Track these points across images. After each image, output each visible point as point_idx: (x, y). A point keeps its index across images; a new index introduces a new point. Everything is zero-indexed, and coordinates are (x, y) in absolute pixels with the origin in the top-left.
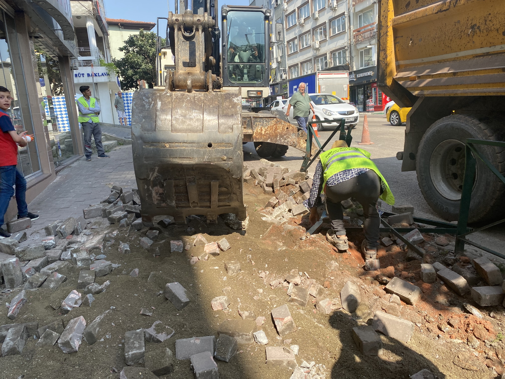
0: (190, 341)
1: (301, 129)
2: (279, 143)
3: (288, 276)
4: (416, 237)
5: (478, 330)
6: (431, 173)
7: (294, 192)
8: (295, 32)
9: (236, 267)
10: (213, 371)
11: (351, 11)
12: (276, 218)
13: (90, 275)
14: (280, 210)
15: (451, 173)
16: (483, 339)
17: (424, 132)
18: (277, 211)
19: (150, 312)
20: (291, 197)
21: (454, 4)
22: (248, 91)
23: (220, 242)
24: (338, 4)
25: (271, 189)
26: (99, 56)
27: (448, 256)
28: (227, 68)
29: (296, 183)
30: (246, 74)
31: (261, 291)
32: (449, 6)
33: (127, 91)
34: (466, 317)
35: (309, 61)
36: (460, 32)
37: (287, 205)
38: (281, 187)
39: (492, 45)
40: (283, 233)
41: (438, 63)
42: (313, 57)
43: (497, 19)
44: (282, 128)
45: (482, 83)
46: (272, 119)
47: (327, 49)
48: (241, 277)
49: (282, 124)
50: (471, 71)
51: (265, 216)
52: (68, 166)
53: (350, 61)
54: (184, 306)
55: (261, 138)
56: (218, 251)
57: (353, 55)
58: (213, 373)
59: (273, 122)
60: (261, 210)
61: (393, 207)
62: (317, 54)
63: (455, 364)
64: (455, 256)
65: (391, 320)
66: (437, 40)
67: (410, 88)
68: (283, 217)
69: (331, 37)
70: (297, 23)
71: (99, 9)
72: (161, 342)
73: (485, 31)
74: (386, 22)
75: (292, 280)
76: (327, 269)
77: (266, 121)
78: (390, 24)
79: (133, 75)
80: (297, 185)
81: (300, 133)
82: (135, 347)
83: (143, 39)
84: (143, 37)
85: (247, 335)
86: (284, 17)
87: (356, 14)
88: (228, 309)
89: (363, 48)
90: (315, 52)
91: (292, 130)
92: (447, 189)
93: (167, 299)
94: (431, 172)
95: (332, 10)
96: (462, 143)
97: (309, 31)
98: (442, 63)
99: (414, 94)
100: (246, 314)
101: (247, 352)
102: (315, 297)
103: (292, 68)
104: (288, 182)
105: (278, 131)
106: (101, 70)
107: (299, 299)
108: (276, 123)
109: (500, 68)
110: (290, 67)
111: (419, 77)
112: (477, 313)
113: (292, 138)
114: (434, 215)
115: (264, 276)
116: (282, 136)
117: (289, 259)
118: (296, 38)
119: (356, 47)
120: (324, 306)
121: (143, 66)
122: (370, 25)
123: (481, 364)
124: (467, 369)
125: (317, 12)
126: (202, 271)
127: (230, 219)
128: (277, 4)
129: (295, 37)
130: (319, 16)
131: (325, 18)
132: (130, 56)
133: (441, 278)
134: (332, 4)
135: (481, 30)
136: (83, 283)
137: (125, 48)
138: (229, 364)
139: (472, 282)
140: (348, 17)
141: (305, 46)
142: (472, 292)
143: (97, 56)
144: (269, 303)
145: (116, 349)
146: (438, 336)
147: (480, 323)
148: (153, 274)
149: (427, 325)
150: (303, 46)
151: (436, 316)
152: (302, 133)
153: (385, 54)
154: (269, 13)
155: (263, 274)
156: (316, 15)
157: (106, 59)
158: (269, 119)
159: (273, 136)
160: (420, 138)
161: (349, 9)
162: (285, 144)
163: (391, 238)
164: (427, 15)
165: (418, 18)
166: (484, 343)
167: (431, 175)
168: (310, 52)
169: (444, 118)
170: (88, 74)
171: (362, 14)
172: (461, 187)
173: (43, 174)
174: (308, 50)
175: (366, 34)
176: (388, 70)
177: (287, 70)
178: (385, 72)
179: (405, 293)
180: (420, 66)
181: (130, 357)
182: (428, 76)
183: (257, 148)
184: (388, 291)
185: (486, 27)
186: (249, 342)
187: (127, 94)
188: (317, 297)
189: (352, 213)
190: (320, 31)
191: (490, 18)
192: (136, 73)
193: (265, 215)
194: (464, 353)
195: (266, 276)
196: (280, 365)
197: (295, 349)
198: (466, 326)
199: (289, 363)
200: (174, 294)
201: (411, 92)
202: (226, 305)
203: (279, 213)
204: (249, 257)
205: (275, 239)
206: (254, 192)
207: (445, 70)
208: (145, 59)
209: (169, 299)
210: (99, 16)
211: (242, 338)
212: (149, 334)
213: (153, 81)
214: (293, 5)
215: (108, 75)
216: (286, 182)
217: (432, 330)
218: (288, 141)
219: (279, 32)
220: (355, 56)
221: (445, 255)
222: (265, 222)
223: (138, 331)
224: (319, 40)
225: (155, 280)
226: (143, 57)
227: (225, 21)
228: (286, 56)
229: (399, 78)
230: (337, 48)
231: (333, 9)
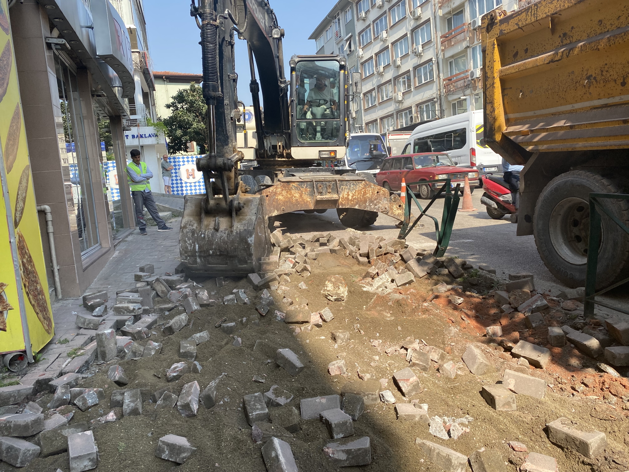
0: (315, 400)
1: (393, 193)
2: (368, 209)
3: (405, 343)
4: (539, 303)
5: (614, 386)
6: (551, 236)
7: (395, 261)
8: (373, 83)
9: (345, 335)
10: (348, 422)
11: (440, 57)
12: (377, 289)
13: (191, 345)
14: (381, 281)
15: (573, 235)
16: (620, 396)
17: (540, 191)
18: (377, 282)
19: (263, 379)
20: (392, 267)
21: (567, 54)
22: (319, 151)
23: (322, 312)
24: (424, 48)
25: (366, 260)
26: (146, 114)
27: (577, 320)
28: (296, 127)
29: (395, 252)
30: (319, 132)
31: (377, 358)
32: (562, 57)
33: (174, 155)
34: (601, 376)
35: (391, 116)
36: (575, 83)
37: (390, 275)
38: (378, 256)
39: (610, 96)
40: (390, 303)
41: (552, 116)
42: (395, 111)
43: (614, 70)
44: (372, 192)
45: (602, 136)
46: (360, 182)
47: (412, 101)
48: (352, 346)
49: (371, 187)
50: (589, 124)
51: (365, 287)
52: (123, 241)
53: (440, 115)
54: (298, 372)
55: (348, 204)
56: (320, 322)
57: (444, 107)
58: (348, 424)
59: (361, 185)
60: (359, 281)
61: (510, 275)
62: (400, 107)
63: (592, 416)
64: (584, 320)
65: (522, 377)
66: (550, 92)
67: (522, 143)
68: (386, 287)
69: (416, 88)
70: (375, 72)
71: (147, 62)
72: (281, 405)
73: (602, 82)
74: (492, 72)
75: (410, 346)
76: (446, 336)
77: (353, 184)
78: (497, 75)
79: (182, 136)
80: (398, 254)
81: (392, 198)
82: (258, 409)
83: (195, 93)
84: (194, 92)
85: (373, 394)
86: (359, 64)
87: (445, 60)
88: (347, 373)
89: (456, 100)
90: (397, 105)
91: (383, 194)
92: (571, 253)
93: (279, 366)
94: (550, 234)
95: (417, 56)
96: (584, 201)
97: (390, 81)
98: (557, 116)
99: (528, 150)
100: (367, 376)
101: (375, 411)
102: (436, 362)
103: (369, 125)
104: (386, 250)
105: (368, 195)
106: (149, 130)
107: (421, 363)
108: (365, 186)
109: (621, 120)
110: (367, 124)
111: (532, 131)
112: (612, 371)
113: (384, 203)
114: (556, 283)
115: (377, 345)
116: (371, 201)
117: (402, 328)
118: (374, 89)
119: (447, 98)
120: (449, 369)
121: (195, 125)
122: (463, 73)
123: (619, 414)
124: (605, 420)
125: (399, 59)
126: (308, 341)
127: (328, 289)
128: (350, 51)
129: (372, 88)
130: (401, 63)
131: (408, 65)
132: (179, 113)
133: (571, 341)
134: (417, 49)
135: (598, 81)
136: (185, 352)
137: (173, 105)
138: (358, 422)
139: (603, 344)
140: (436, 64)
141: (385, 99)
142: (606, 352)
143: (143, 115)
144: (388, 368)
145: (237, 412)
146: (573, 394)
147: (616, 381)
148: (259, 343)
149: (560, 385)
150: (383, 98)
151: (569, 378)
152: (395, 198)
153: (492, 107)
154: (343, 61)
155: (376, 343)
156: (398, 62)
157: (152, 118)
158: (357, 182)
159: (361, 201)
160: (537, 198)
161: (437, 55)
162: (375, 211)
163: (512, 306)
164: (538, 66)
165: (528, 69)
166: (621, 400)
167: (551, 238)
168: (391, 106)
169: (563, 174)
170: (132, 135)
171: (453, 60)
172: (586, 251)
173: (101, 248)
174: (389, 103)
175: (459, 83)
176: (497, 124)
177: (364, 127)
178: (493, 127)
179: (534, 356)
180: (532, 119)
181: (254, 417)
182: (542, 130)
183: (341, 217)
184: (514, 355)
185: (603, 77)
186: (375, 402)
187: (174, 158)
188: (440, 362)
189: (464, 282)
190: (403, 80)
191: (606, 69)
192: (185, 134)
193: (365, 285)
194: (601, 405)
195: (379, 344)
196: (412, 420)
197: (425, 406)
198: (601, 384)
199: (421, 418)
200: (287, 359)
201: (524, 147)
202: (345, 369)
203: (381, 283)
204: (357, 326)
205: (381, 310)
206: (345, 263)
207: (561, 123)
208: (196, 117)
209: (282, 365)
210: (147, 69)
211: (368, 398)
212: (268, 398)
213: (205, 143)
214: (371, 50)
215: (157, 136)
216: (383, 250)
217: (565, 389)
218: (379, 207)
219: (356, 83)
220: (446, 109)
221: (574, 319)
222: (367, 292)
223: (256, 394)
224: (403, 91)
225: (262, 349)
226: (194, 114)
227: (294, 73)
228: (363, 111)
229: (509, 132)
230: (424, 100)
231: (419, 55)
